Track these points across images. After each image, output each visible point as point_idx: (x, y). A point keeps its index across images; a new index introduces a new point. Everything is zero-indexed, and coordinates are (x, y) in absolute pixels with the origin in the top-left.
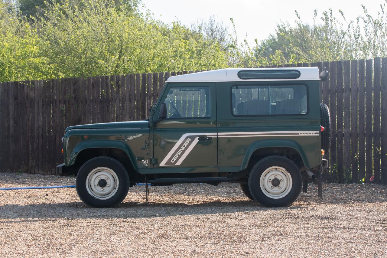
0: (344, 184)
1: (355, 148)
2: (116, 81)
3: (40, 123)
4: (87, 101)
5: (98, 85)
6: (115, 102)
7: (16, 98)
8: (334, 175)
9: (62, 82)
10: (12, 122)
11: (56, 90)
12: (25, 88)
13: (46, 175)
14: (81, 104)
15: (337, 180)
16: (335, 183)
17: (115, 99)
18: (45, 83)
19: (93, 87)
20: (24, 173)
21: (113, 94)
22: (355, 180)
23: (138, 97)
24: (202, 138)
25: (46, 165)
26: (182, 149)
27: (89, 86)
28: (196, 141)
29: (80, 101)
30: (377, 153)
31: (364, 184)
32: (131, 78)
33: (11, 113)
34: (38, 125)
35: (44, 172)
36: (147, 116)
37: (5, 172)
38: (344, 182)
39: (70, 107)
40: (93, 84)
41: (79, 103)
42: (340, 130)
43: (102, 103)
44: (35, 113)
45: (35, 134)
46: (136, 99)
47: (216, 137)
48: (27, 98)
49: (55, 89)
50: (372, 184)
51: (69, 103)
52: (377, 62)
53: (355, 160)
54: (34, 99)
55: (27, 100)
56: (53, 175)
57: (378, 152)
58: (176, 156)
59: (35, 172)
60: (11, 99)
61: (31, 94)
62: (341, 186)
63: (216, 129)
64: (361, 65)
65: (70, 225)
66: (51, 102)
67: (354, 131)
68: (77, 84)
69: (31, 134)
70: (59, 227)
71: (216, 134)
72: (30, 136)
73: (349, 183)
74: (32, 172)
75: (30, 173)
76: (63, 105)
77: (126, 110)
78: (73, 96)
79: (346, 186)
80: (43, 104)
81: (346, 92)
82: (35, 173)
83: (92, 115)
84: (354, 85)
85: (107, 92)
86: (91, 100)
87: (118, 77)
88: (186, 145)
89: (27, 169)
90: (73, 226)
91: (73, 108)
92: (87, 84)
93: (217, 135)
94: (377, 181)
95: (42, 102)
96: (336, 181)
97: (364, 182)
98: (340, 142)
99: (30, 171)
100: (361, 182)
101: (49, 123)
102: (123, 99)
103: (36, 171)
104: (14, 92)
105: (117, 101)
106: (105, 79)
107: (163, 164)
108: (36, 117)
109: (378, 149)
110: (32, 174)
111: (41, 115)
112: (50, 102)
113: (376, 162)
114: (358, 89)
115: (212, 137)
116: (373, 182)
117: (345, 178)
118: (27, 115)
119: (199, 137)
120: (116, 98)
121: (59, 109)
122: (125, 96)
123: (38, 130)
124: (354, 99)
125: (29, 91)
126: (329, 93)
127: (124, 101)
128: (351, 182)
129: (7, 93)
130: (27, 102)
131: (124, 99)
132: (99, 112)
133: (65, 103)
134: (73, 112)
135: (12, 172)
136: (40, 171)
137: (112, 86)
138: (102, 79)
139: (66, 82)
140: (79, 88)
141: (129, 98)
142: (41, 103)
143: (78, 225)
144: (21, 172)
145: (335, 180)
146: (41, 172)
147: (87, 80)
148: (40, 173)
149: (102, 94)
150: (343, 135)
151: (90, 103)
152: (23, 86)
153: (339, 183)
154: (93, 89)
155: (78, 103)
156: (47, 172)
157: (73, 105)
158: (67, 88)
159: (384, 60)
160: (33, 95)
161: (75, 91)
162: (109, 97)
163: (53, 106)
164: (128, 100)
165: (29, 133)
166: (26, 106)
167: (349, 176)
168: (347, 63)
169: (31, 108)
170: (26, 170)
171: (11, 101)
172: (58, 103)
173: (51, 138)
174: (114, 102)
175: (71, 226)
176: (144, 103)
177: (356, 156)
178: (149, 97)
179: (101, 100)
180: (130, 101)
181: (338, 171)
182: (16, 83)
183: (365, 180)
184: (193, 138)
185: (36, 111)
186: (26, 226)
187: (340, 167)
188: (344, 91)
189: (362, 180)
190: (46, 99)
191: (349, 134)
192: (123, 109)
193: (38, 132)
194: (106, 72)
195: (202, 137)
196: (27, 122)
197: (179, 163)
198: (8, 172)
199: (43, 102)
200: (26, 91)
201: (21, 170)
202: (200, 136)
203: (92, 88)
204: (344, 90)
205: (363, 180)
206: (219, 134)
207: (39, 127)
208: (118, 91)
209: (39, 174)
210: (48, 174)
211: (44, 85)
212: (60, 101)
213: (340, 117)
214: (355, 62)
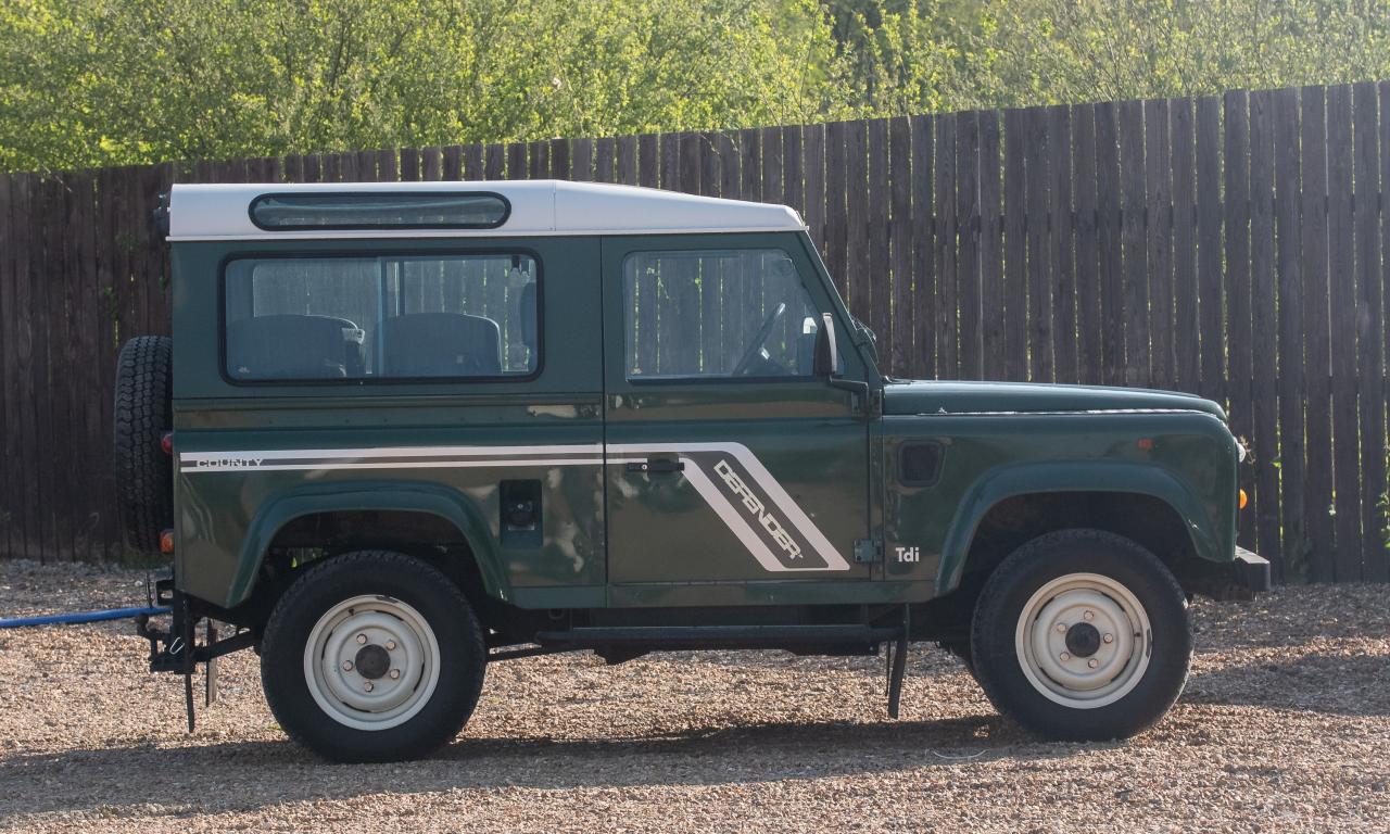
3: (24, 350)
9: (102, 184)
11: (82, 213)
13: (52, 559)
18: (36, 185)
25: (54, 520)
32: (361, 169)
34: (18, 354)
35: (45, 550)
39: (136, 285)
44: (5, 308)
45: (8, 397)
49: (75, 210)
51: (132, 271)
52: (1235, 107)
56: (81, 563)
59: (12, 551)
64: (1180, 117)
66: (63, 264)
76: (109, 274)
78: (147, 237)
80: (33, 275)
81: (1130, 224)
82: (9, 557)
84: (1159, 194)
87: (312, 163)
91: (148, 287)
95: (28, 263)
101: (59, 350)
103: (14, 544)
106: (263, 170)
108: (8, 325)
111: (26, 314)
112: (58, 266)
114: (1171, 215)
121: (93, 291)
123: (16, 379)
124: (1159, 251)
126: (1073, 228)
133: (115, 267)
134: (149, 304)
136: (29, 546)
138: (252, 170)
139: (117, 185)
142: (27, 268)
146: (33, 549)
148: (30, 552)
155: (167, 268)
156: (58, 549)
157: (147, 274)
158: (124, 206)
159: (1259, 100)
163: (71, 280)
168: (1130, 109)
172: (90, 267)
173: (68, 410)
188: (1124, 222)
190: (45, 253)
193: (16, 386)
199: (31, 263)
204: (1124, 214)
207: (22, 365)
209: (27, 557)
210: (61, 560)
211: (35, 192)
212: (97, 260)
213: (1112, 322)
214: (1158, 105)
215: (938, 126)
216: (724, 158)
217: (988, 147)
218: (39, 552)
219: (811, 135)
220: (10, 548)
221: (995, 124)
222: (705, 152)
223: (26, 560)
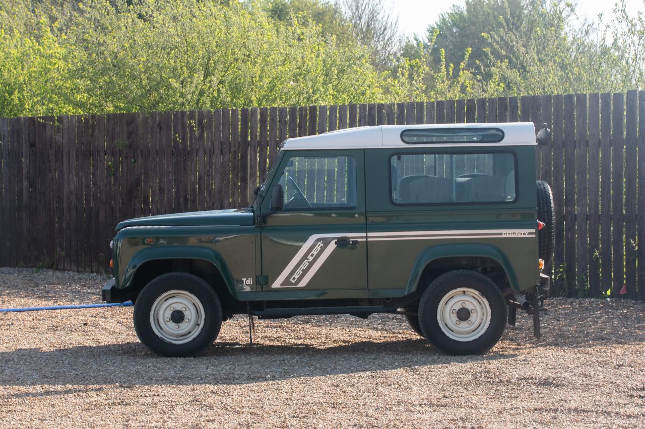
0: (577, 298)
1: (594, 238)
2: (199, 121)
3: (73, 187)
4: (151, 151)
5: (168, 126)
6: (197, 154)
7: (32, 145)
8: (560, 283)
9: (108, 120)
10: (25, 184)
11: (99, 132)
12: (48, 128)
13: (83, 272)
14: (140, 156)
15: (564, 292)
16: (562, 296)
17: (197, 150)
18: (79, 121)
19: (161, 128)
20: (47, 268)
21: (194, 141)
22: (595, 292)
23: (235, 147)
24: (342, 243)
25: (83, 256)
26: (308, 261)
27: (154, 128)
28: (332, 246)
29: (139, 152)
30: (631, 249)
31: (609, 299)
32: (223, 116)
33: (25, 170)
34: (70, 189)
35: (79, 268)
36: (250, 178)
37: (14, 266)
38: (576, 295)
39: (122, 162)
40: (159, 124)
41: (138, 156)
42: (569, 209)
43: (175, 155)
44: (65, 170)
45: (65, 205)
46: (232, 150)
47: (365, 240)
48: (51, 145)
49: (96, 131)
50: (623, 301)
51: (120, 156)
52: (632, 97)
53: (595, 260)
54: (63, 146)
55: (51, 147)
56: (95, 274)
57: (633, 247)
58: (299, 271)
59: (65, 268)
60: (24, 145)
61: (58, 138)
62: (571, 303)
63: (365, 226)
64: (605, 101)
65: (124, 403)
66: (90, 152)
67: (593, 211)
68: (133, 124)
69: (57, 205)
70: (107, 407)
71: (364, 234)
72: (56, 207)
73: (584, 297)
74: (59, 267)
75: (57, 269)
76: (110, 157)
77: (215, 167)
78: (128, 143)
79: (580, 304)
80: (77, 156)
81: (580, 147)
82: (64, 270)
83: (158, 176)
84: (594, 135)
85: (184, 138)
86: (157, 151)
87: (201, 114)
88: (315, 252)
89: (51, 263)
90: (130, 404)
91: (127, 163)
92: (151, 123)
93: (367, 237)
94: (631, 295)
95: (75, 151)
96: (564, 294)
97: (609, 297)
98: (570, 228)
99: (57, 265)
100: (605, 297)
101: (88, 186)
102: (210, 150)
103: (66, 266)
104: (28, 133)
105: (201, 153)
106: (179, 116)
107: (277, 284)
108: (66, 177)
109: (633, 242)
110: (60, 270)
111: (74, 173)
112: (88, 153)
113: (630, 262)
114: (600, 143)
115: (359, 240)
116: (625, 296)
117: (579, 289)
118: (50, 174)
119: (336, 240)
120: (199, 148)
121: (103, 164)
122: (213, 146)
123: (69, 199)
124: (594, 159)
125: (53, 133)
126: (553, 147)
127: (211, 153)
128: (588, 294)
129: (18, 136)
130: (51, 152)
131: (212, 149)
132: (170, 170)
133: (113, 154)
134: (127, 170)
135: (28, 267)
136: (72, 266)
137: (191, 128)
138: (175, 116)
139: (116, 121)
140: (137, 130)
141: (220, 150)
142: (75, 154)
143: (138, 402)
144: (42, 267)
145: (562, 292)
146: (74, 267)
147: (151, 118)
148: (73, 269)
149: (175, 140)
150: (575, 218)
151: (156, 156)
152: (44, 125)
153: (569, 297)
154: (160, 132)
155: (136, 155)
156: (85, 268)
157: (126, 158)
158: (118, 130)
160: (61, 141)
161: (130, 135)
162: (186, 146)
163: (93, 160)
164: (217, 152)
165: (55, 202)
166: (49, 158)
167: (584, 286)
168: (582, 98)
169: (58, 162)
170: (50, 265)
171: (25, 148)
172: (102, 154)
173: (91, 212)
174: (195, 154)
175: (126, 404)
176: (244, 157)
177: (597, 253)
178: (252, 148)
179: (173, 151)
180: (222, 153)
181: (567, 277)
182: (32, 120)
183: (611, 293)
184: (326, 242)
185: (65, 167)
186: (53, 406)
187: (570, 270)
188: (578, 145)
189: (606, 293)
190: (83, 147)
191: (586, 216)
192: (211, 167)
193: (69, 201)
194: (183, 104)
195: (341, 240)
196: (52, 185)
197: (303, 283)
198: (20, 267)
199: (77, 152)
200: (48, 134)
201: (41, 264)
202: (338, 239)
203: (158, 130)
204: (577, 142)
205: (609, 293)
206: (370, 234)
207: (71, 193)
208: (201, 137)
209: (71, 270)
210: (86, 272)
211: (79, 123)
212: (105, 151)
213: (570, 188)
214: (594, 97)
215: (489, 104)
216: (388, 115)
217: (513, 112)
218: (76, 269)
219: (429, 106)
220: (64, 266)
221: (516, 103)
222: (380, 112)
223: (71, 272)
